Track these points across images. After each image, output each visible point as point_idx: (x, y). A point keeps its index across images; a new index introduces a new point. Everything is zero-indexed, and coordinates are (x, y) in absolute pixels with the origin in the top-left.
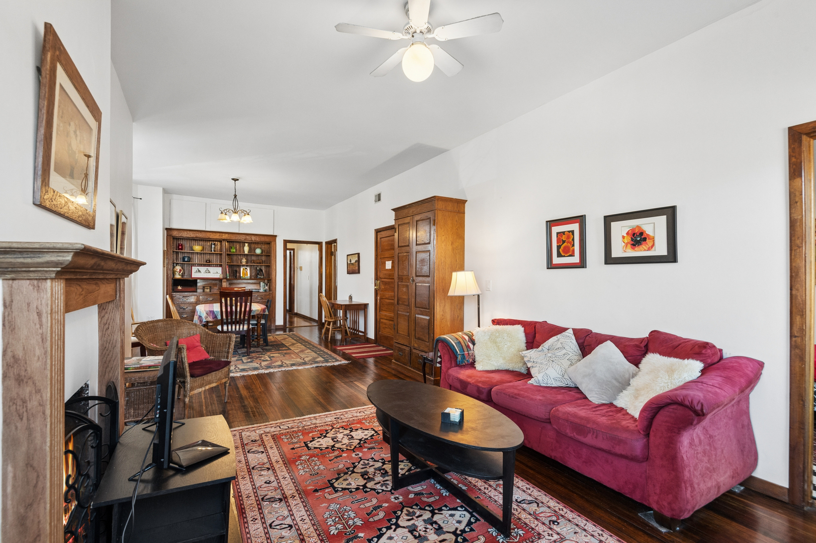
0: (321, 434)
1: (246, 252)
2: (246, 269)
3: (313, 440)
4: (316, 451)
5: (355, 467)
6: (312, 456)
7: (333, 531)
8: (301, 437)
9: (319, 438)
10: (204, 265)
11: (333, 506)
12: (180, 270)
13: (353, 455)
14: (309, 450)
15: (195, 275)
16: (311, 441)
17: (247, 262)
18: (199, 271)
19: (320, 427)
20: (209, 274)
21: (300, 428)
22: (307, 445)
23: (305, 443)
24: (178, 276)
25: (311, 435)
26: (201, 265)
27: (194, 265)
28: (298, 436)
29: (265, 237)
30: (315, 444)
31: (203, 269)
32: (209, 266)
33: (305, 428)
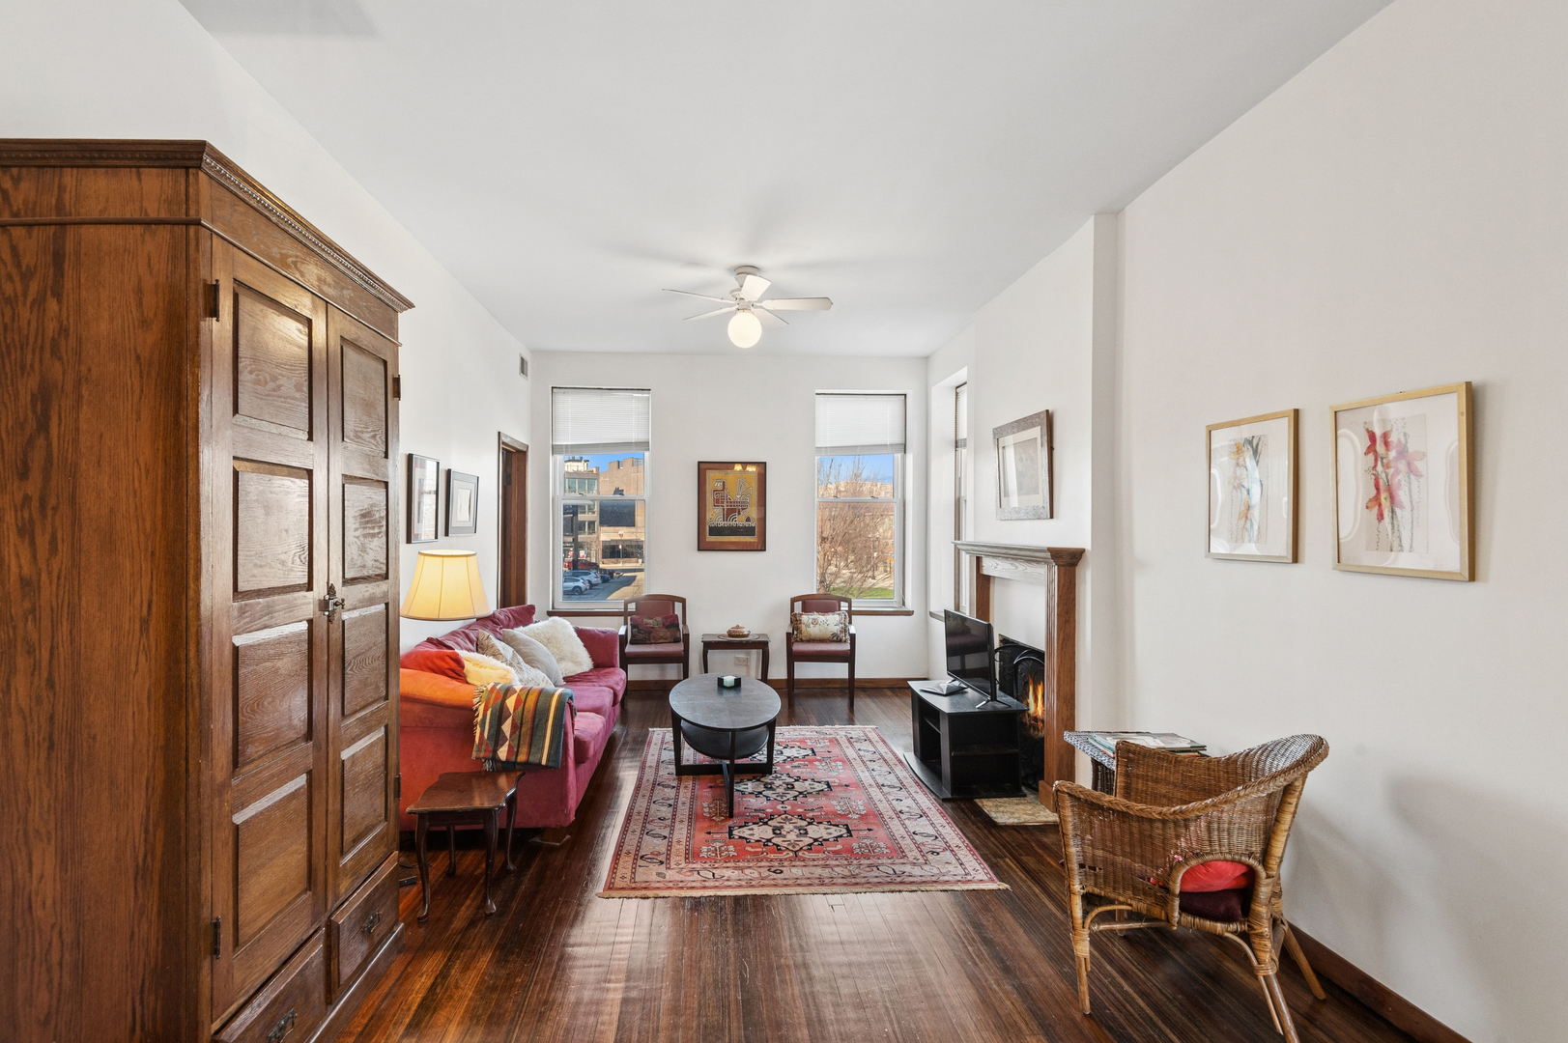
0: (822, 845)
3: (837, 837)
4: (838, 820)
5: (796, 797)
6: (844, 816)
7: (840, 763)
8: (855, 845)
9: (827, 840)
11: (835, 774)
13: (789, 808)
14: (847, 825)
16: (841, 836)
19: (818, 859)
21: (855, 862)
22: (849, 831)
23: (851, 836)
25: (839, 847)
28: (860, 847)
30: (835, 832)
33: (846, 862)
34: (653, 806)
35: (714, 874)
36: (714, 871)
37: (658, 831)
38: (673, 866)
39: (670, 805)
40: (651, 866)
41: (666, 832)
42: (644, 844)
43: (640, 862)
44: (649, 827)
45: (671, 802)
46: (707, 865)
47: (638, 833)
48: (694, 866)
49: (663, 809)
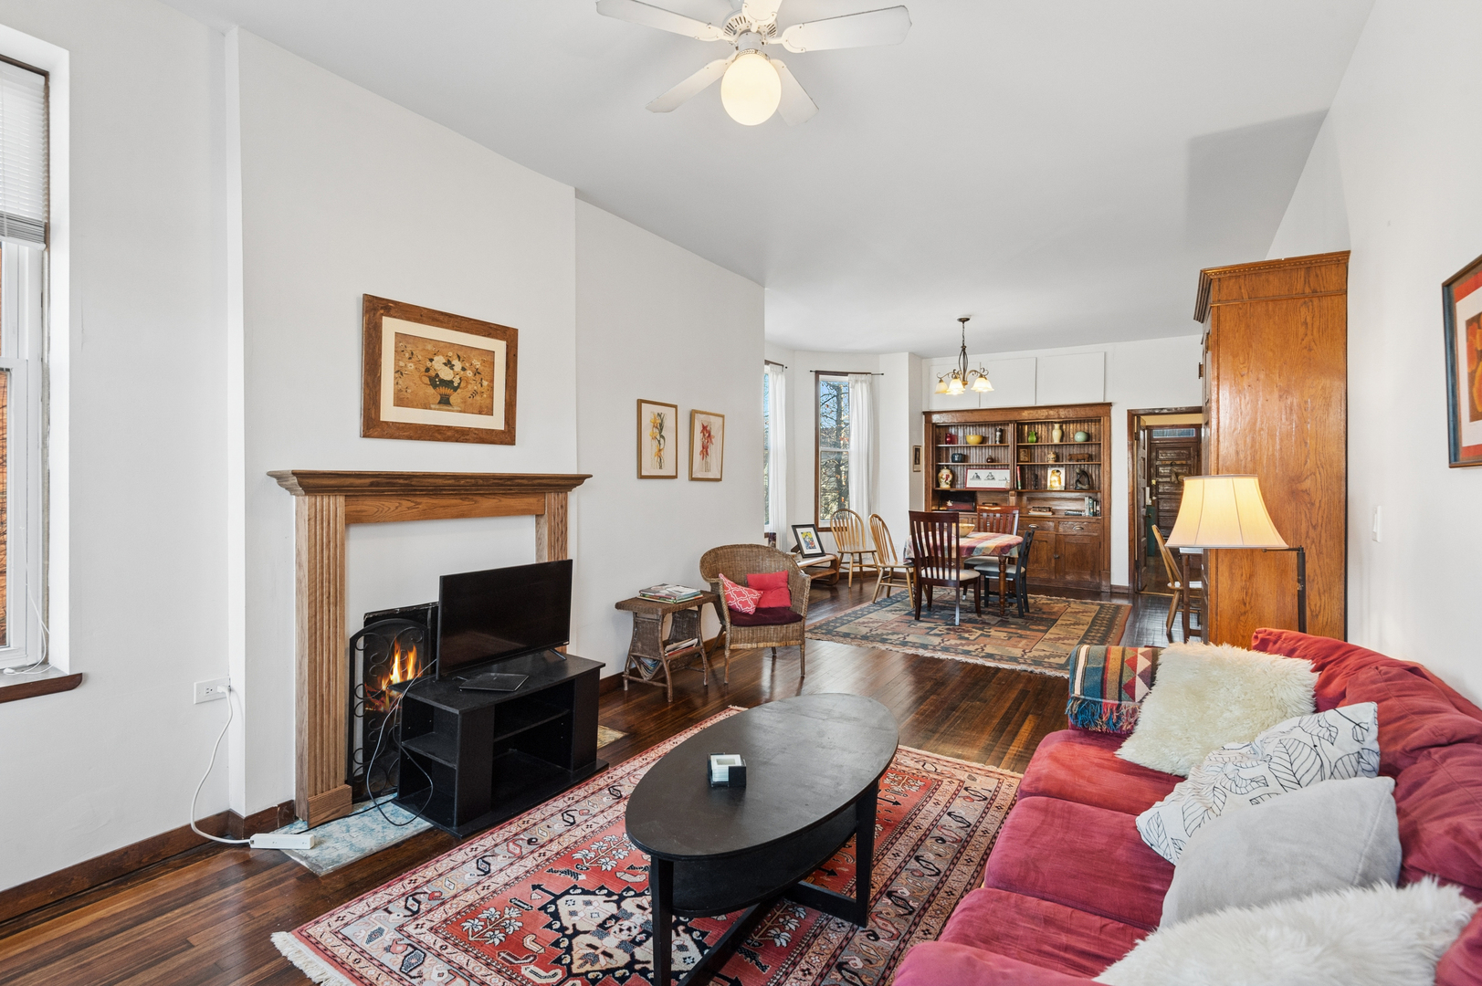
1: (1056, 440)
2: (1058, 471)
10: (987, 467)
12: (948, 476)
15: (972, 484)
17: (1057, 458)
18: (978, 477)
20: (993, 481)
24: (944, 486)
26: (980, 467)
27: (970, 467)
29: (1087, 409)
31: (983, 473)
32: (994, 467)
34: (943, 866)
35: (923, 766)
36: (921, 768)
37: (954, 824)
38: (957, 782)
39: (917, 859)
40: (978, 789)
41: (946, 816)
42: (978, 813)
43: (988, 795)
44: (963, 834)
45: (913, 864)
46: (924, 774)
47: (981, 828)
48: (936, 777)
49: (930, 856)
